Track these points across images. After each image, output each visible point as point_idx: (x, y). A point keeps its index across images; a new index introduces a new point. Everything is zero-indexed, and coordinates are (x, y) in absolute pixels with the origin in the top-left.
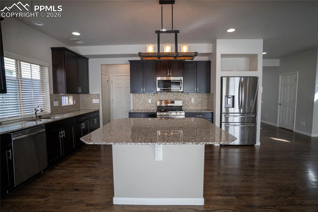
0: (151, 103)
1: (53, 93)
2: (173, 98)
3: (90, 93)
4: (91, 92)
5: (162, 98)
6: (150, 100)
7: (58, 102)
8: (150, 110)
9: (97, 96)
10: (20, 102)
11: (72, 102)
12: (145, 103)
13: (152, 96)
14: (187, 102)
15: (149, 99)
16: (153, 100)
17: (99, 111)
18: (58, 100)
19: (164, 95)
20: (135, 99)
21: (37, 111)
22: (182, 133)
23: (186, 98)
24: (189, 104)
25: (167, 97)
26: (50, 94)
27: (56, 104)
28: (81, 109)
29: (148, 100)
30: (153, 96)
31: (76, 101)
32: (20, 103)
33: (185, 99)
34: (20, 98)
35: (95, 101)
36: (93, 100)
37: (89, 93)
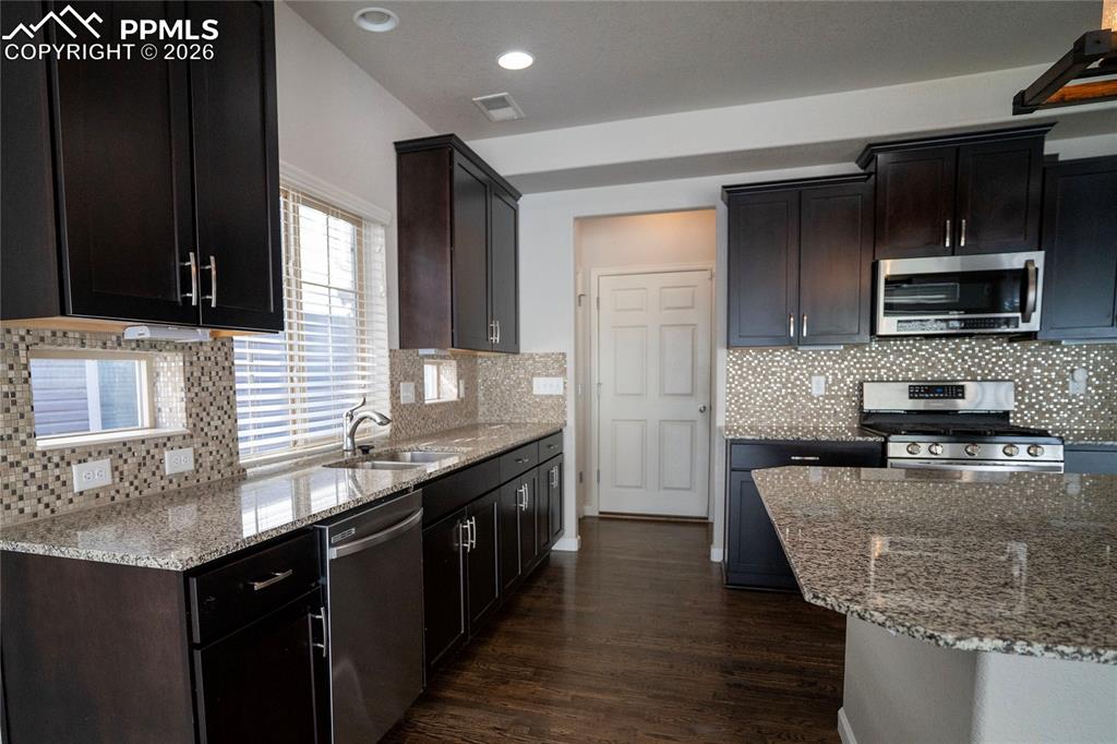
0: (826, 397)
1: (397, 346)
2: (954, 368)
3: (522, 350)
4: (527, 344)
5: (889, 369)
6: (823, 379)
7: (413, 384)
8: (816, 429)
9: (556, 364)
10: (292, 380)
11: (455, 391)
12: (793, 393)
13: (830, 359)
14: (1037, 388)
15: (811, 374)
16: (836, 381)
17: (561, 430)
18: (413, 380)
19: (900, 353)
20: (741, 376)
21: (358, 423)
22: (1023, 558)
23: (1036, 370)
24: (1049, 400)
25: (917, 364)
26: (391, 350)
27: (407, 394)
28: (481, 419)
29: (809, 379)
30: (835, 362)
31: (466, 383)
32: (293, 385)
33: (1029, 374)
34: (292, 364)
35: (545, 386)
36: (535, 380)
37: (516, 352)
